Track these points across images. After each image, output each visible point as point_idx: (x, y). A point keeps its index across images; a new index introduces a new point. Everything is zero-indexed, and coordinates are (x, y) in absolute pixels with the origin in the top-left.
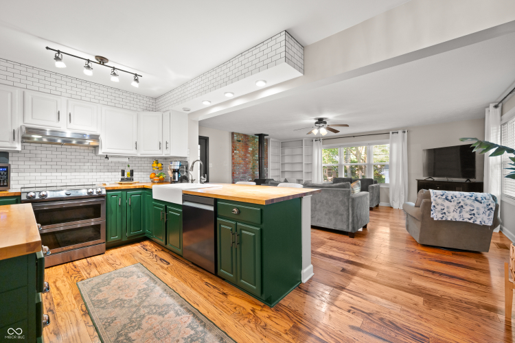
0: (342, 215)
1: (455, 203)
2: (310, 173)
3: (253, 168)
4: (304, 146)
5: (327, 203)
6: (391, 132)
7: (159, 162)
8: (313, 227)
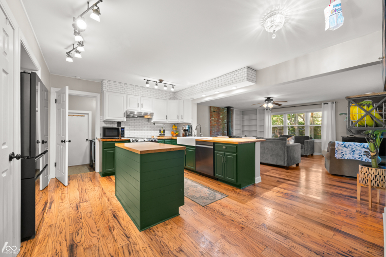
0: (281, 156)
1: (350, 149)
2: (262, 132)
3: (223, 129)
4: (258, 114)
5: (272, 149)
6: (322, 104)
7: (176, 126)
8: (261, 163)
